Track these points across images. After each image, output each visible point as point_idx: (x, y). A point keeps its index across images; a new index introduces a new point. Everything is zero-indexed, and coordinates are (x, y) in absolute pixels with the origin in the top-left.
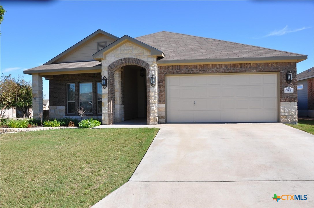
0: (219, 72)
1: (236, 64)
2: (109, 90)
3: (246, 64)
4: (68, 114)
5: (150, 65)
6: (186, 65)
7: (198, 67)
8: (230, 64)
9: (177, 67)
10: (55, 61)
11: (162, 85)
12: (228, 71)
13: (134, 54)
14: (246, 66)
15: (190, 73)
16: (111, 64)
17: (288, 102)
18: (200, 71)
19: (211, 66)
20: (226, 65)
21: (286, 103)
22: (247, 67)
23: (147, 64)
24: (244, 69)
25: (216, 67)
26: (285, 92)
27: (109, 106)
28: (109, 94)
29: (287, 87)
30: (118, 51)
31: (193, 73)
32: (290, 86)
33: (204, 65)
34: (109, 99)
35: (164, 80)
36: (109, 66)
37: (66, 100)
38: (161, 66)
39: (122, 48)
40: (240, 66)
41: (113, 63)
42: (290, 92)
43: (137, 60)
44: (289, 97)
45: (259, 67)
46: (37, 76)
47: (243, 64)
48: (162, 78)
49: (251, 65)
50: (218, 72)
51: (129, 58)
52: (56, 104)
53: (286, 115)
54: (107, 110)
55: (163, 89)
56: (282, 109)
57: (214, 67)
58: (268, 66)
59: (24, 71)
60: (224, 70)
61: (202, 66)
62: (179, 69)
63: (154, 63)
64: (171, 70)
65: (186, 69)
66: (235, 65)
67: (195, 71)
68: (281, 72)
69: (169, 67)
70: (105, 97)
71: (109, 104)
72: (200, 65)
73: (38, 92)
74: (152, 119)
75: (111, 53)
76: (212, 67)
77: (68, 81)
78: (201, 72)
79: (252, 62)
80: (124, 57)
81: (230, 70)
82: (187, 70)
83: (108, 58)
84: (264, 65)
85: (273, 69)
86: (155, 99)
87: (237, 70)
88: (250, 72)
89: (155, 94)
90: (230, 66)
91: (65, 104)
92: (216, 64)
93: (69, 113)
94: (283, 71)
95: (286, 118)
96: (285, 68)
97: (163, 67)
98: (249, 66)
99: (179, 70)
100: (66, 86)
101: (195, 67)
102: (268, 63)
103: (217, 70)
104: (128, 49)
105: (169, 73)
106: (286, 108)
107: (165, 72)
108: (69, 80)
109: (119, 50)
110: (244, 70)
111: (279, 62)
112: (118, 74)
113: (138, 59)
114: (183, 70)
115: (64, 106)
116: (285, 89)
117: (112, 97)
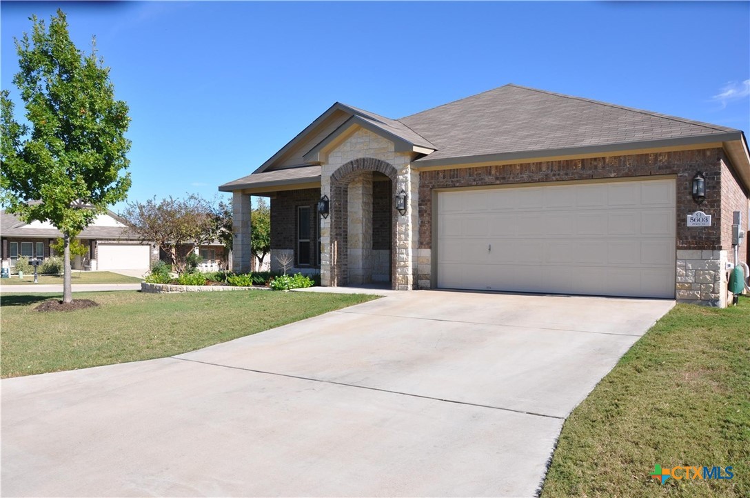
0: (535, 181)
1: (571, 161)
2: (331, 221)
3: (595, 159)
4: (299, 264)
5: (398, 172)
6: (470, 169)
7: (493, 172)
8: (560, 162)
9: (452, 173)
10: (269, 167)
11: (426, 212)
12: (554, 178)
13: (372, 151)
14: (595, 163)
15: (477, 185)
16: (335, 172)
17: (694, 248)
18: (497, 179)
19: (518, 167)
20: (550, 165)
21: (691, 251)
22: (596, 167)
23: (394, 168)
24: (590, 172)
25: (530, 170)
26: (690, 224)
27: (331, 251)
28: (331, 228)
29: (694, 211)
30: (347, 147)
31: (483, 184)
32: (702, 210)
33: (504, 166)
34: (331, 238)
35: (429, 200)
36: (333, 175)
37: (296, 238)
38: (423, 172)
39: (353, 140)
40: (580, 165)
41: (338, 169)
42: (701, 225)
43: (377, 162)
44: (701, 238)
45: (625, 165)
46: (240, 194)
47: (587, 159)
48: (425, 197)
49: (607, 160)
50: (532, 180)
51: (364, 159)
52: (280, 245)
53: (691, 281)
54: (329, 259)
55: (427, 218)
56: (680, 266)
57: (525, 169)
58: (646, 163)
59: (219, 187)
60: (546, 175)
61: (500, 169)
62: (457, 177)
63: (405, 167)
64: (442, 180)
65: (470, 175)
66: (568, 164)
67: (487, 179)
68: (679, 175)
69: (438, 172)
70: (326, 235)
71: (331, 248)
72: (496, 167)
73: (240, 223)
74: (400, 278)
75: (336, 150)
76: (522, 169)
77: (300, 202)
78: (498, 182)
79: (608, 155)
80: (355, 158)
81: (559, 175)
82: (471, 178)
83: (331, 160)
84: (637, 161)
85: (660, 168)
86: (406, 240)
87: (573, 174)
88: (604, 178)
89: (406, 230)
90: (559, 166)
91: (293, 246)
92: (529, 164)
93: (301, 263)
94: (683, 172)
95: (690, 289)
96: (691, 166)
97: (428, 174)
98: (601, 164)
99: (456, 179)
100: (296, 211)
101: (487, 172)
102: (647, 155)
103: (530, 177)
104: (362, 141)
105: (438, 185)
106: (690, 266)
107: (431, 183)
108: (300, 200)
109: (348, 144)
110: (589, 174)
111: (674, 152)
112: (361, 189)
113: (379, 161)
114: (463, 178)
115: (292, 249)
116: (689, 216)
117: (336, 235)
